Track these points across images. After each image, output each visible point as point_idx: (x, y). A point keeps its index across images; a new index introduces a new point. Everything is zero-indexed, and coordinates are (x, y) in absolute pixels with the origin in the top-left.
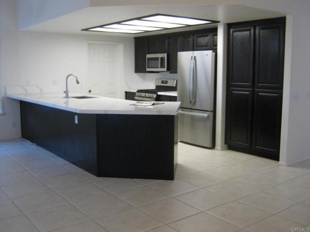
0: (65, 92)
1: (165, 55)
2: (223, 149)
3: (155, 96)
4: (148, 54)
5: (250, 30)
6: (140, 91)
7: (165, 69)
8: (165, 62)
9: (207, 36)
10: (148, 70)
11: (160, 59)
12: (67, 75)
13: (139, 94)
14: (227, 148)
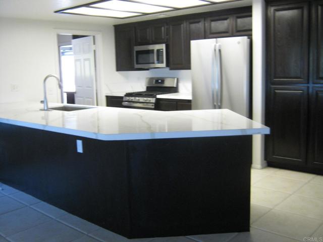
0: (42, 102)
1: (163, 47)
2: (263, 168)
3: (153, 100)
4: (136, 45)
5: (301, 8)
6: (128, 95)
7: (164, 65)
8: (162, 56)
9: (226, 19)
10: (136, 66)
11: (155, 52)
12: (45, 77)
13: (128, 98)
14: (266, 164)
